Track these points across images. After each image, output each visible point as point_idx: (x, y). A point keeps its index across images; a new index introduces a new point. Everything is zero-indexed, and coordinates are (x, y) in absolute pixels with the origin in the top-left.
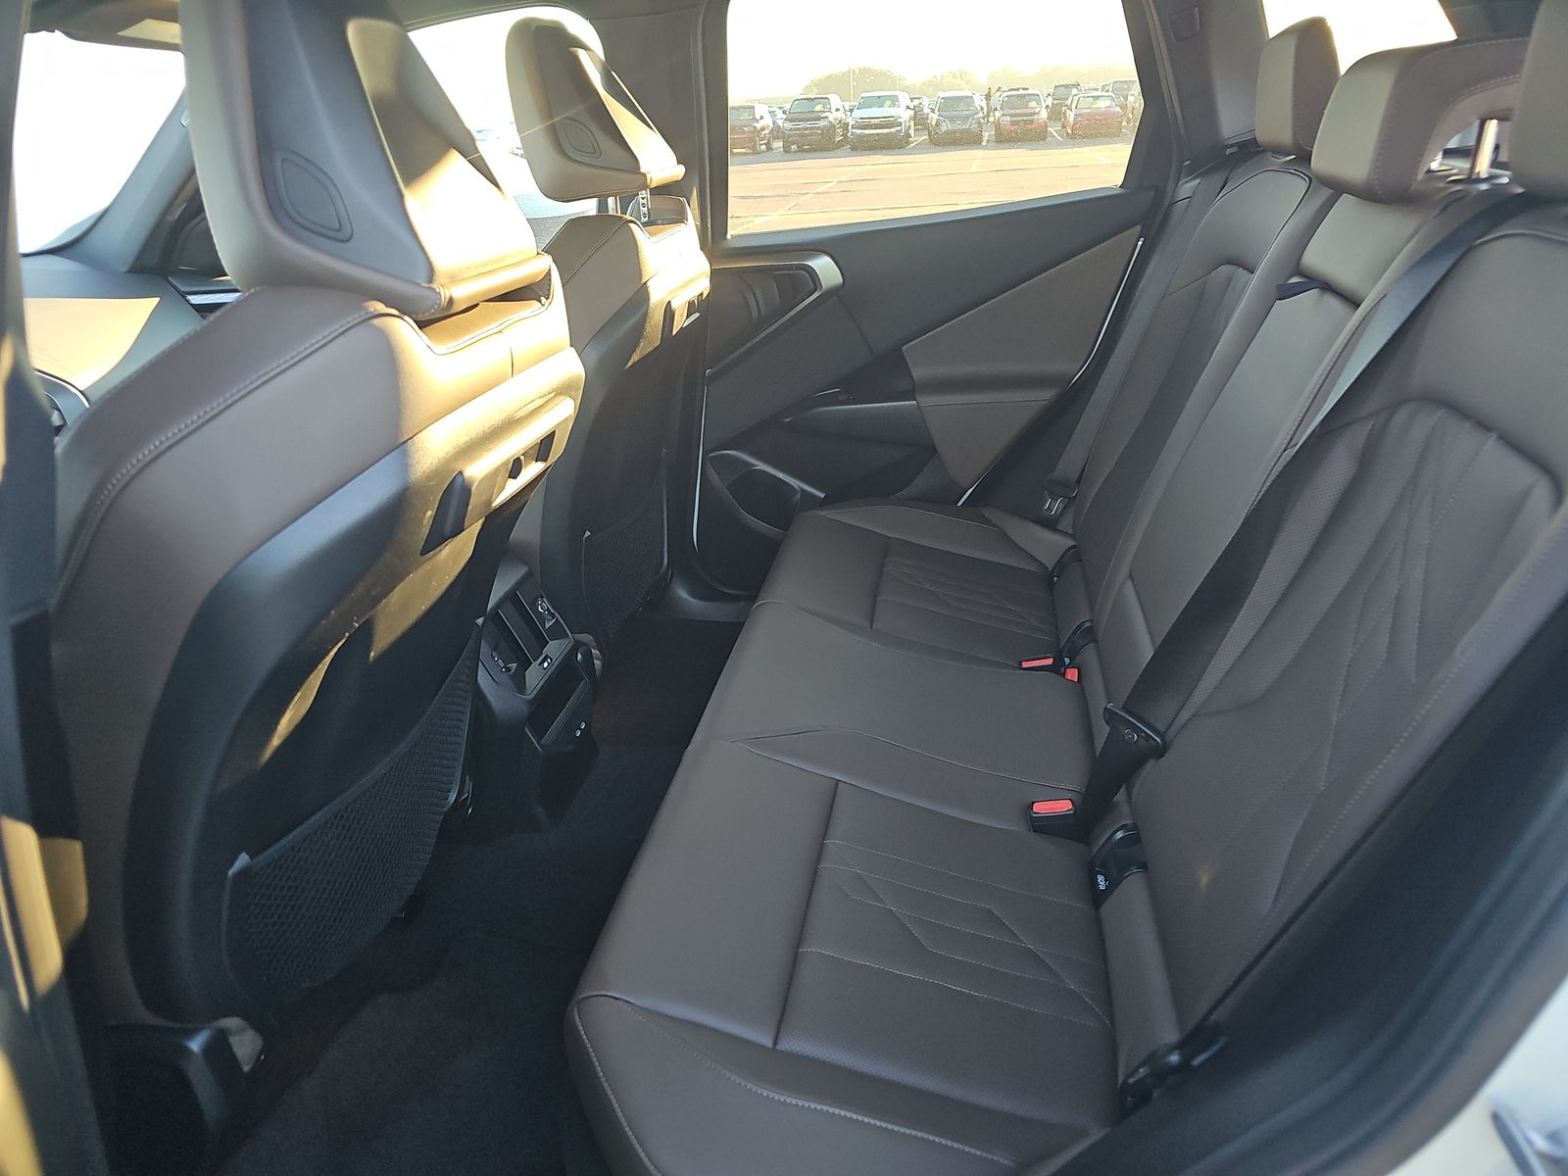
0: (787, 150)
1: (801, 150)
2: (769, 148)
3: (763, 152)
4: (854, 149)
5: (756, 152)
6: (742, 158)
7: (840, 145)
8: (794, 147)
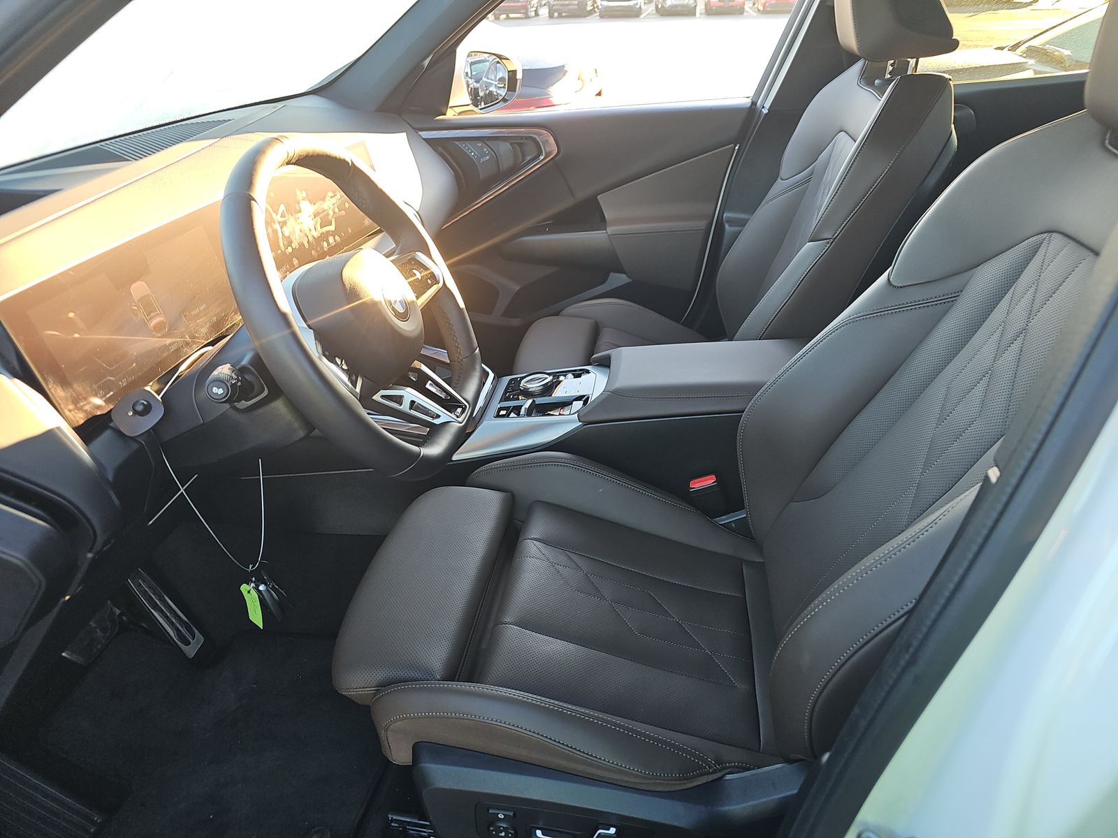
0: (551, 16)
1: (560, 16)
2: (537, 14)
3: (533, 17)
4: (602, 16)
5: (527, 17)
6: (518, 21)
7: (591, 13)
8: (556, 14)
